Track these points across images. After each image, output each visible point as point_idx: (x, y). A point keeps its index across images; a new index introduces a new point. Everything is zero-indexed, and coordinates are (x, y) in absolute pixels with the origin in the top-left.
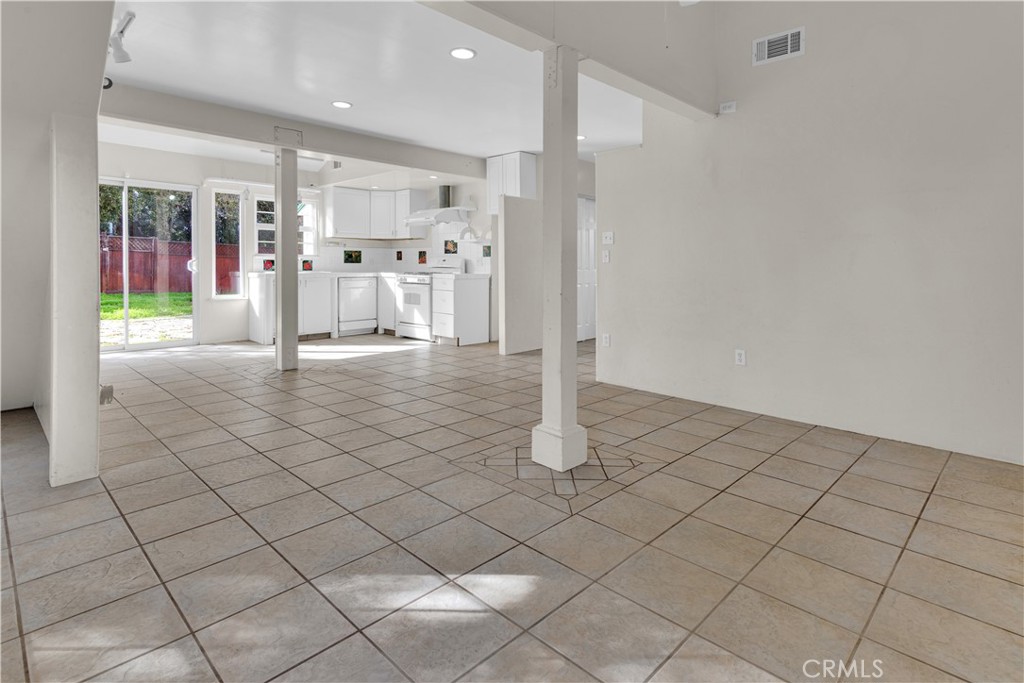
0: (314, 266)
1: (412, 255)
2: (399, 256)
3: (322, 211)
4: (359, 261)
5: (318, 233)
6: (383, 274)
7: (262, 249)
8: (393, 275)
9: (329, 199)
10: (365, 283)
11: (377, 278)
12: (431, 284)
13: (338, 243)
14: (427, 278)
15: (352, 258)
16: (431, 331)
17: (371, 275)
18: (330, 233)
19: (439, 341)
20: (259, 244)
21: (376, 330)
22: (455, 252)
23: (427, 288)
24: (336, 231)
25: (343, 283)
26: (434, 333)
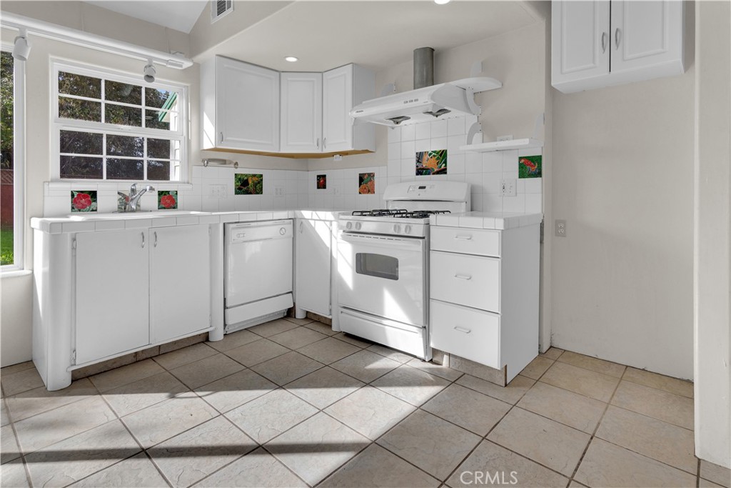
0: (180, 200)
1: (343, 179)
2: (322, 182)
3: (197, 105)
4: (260, 191)
5: (189, 142)
6: (306, 214)
7: (69, 169)
8: (328, 215)
9: (209, 81)
10: (272, 231)
11: (294, 219)
12: (426, 238)
13: (224, 162)
14: (417, 226)
15: (248, 186)
16: (427, 340)
17: (283, 214)
18: (209, 142)
19: (445, 361)
20: (63, 159)
21: (290, 313)
22: (444, 171)
23: (418, 247)
24: (221, 136)
25: (233, 233)
26: (432, 345)
